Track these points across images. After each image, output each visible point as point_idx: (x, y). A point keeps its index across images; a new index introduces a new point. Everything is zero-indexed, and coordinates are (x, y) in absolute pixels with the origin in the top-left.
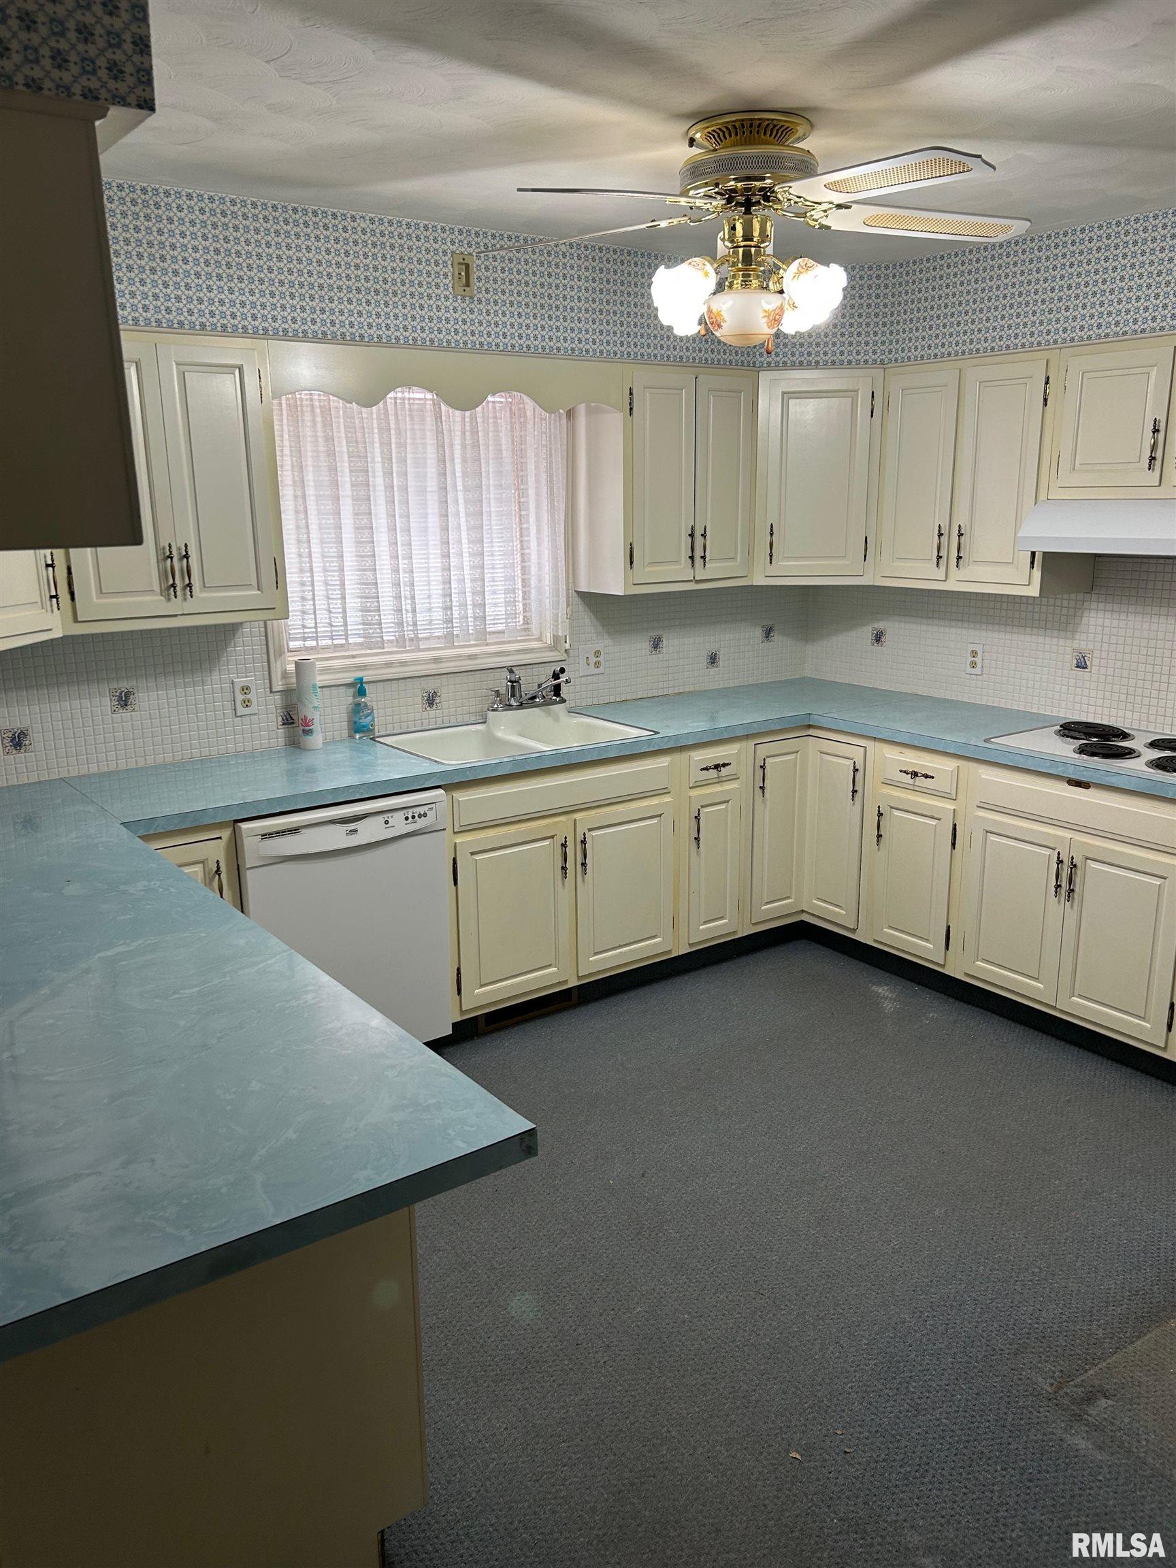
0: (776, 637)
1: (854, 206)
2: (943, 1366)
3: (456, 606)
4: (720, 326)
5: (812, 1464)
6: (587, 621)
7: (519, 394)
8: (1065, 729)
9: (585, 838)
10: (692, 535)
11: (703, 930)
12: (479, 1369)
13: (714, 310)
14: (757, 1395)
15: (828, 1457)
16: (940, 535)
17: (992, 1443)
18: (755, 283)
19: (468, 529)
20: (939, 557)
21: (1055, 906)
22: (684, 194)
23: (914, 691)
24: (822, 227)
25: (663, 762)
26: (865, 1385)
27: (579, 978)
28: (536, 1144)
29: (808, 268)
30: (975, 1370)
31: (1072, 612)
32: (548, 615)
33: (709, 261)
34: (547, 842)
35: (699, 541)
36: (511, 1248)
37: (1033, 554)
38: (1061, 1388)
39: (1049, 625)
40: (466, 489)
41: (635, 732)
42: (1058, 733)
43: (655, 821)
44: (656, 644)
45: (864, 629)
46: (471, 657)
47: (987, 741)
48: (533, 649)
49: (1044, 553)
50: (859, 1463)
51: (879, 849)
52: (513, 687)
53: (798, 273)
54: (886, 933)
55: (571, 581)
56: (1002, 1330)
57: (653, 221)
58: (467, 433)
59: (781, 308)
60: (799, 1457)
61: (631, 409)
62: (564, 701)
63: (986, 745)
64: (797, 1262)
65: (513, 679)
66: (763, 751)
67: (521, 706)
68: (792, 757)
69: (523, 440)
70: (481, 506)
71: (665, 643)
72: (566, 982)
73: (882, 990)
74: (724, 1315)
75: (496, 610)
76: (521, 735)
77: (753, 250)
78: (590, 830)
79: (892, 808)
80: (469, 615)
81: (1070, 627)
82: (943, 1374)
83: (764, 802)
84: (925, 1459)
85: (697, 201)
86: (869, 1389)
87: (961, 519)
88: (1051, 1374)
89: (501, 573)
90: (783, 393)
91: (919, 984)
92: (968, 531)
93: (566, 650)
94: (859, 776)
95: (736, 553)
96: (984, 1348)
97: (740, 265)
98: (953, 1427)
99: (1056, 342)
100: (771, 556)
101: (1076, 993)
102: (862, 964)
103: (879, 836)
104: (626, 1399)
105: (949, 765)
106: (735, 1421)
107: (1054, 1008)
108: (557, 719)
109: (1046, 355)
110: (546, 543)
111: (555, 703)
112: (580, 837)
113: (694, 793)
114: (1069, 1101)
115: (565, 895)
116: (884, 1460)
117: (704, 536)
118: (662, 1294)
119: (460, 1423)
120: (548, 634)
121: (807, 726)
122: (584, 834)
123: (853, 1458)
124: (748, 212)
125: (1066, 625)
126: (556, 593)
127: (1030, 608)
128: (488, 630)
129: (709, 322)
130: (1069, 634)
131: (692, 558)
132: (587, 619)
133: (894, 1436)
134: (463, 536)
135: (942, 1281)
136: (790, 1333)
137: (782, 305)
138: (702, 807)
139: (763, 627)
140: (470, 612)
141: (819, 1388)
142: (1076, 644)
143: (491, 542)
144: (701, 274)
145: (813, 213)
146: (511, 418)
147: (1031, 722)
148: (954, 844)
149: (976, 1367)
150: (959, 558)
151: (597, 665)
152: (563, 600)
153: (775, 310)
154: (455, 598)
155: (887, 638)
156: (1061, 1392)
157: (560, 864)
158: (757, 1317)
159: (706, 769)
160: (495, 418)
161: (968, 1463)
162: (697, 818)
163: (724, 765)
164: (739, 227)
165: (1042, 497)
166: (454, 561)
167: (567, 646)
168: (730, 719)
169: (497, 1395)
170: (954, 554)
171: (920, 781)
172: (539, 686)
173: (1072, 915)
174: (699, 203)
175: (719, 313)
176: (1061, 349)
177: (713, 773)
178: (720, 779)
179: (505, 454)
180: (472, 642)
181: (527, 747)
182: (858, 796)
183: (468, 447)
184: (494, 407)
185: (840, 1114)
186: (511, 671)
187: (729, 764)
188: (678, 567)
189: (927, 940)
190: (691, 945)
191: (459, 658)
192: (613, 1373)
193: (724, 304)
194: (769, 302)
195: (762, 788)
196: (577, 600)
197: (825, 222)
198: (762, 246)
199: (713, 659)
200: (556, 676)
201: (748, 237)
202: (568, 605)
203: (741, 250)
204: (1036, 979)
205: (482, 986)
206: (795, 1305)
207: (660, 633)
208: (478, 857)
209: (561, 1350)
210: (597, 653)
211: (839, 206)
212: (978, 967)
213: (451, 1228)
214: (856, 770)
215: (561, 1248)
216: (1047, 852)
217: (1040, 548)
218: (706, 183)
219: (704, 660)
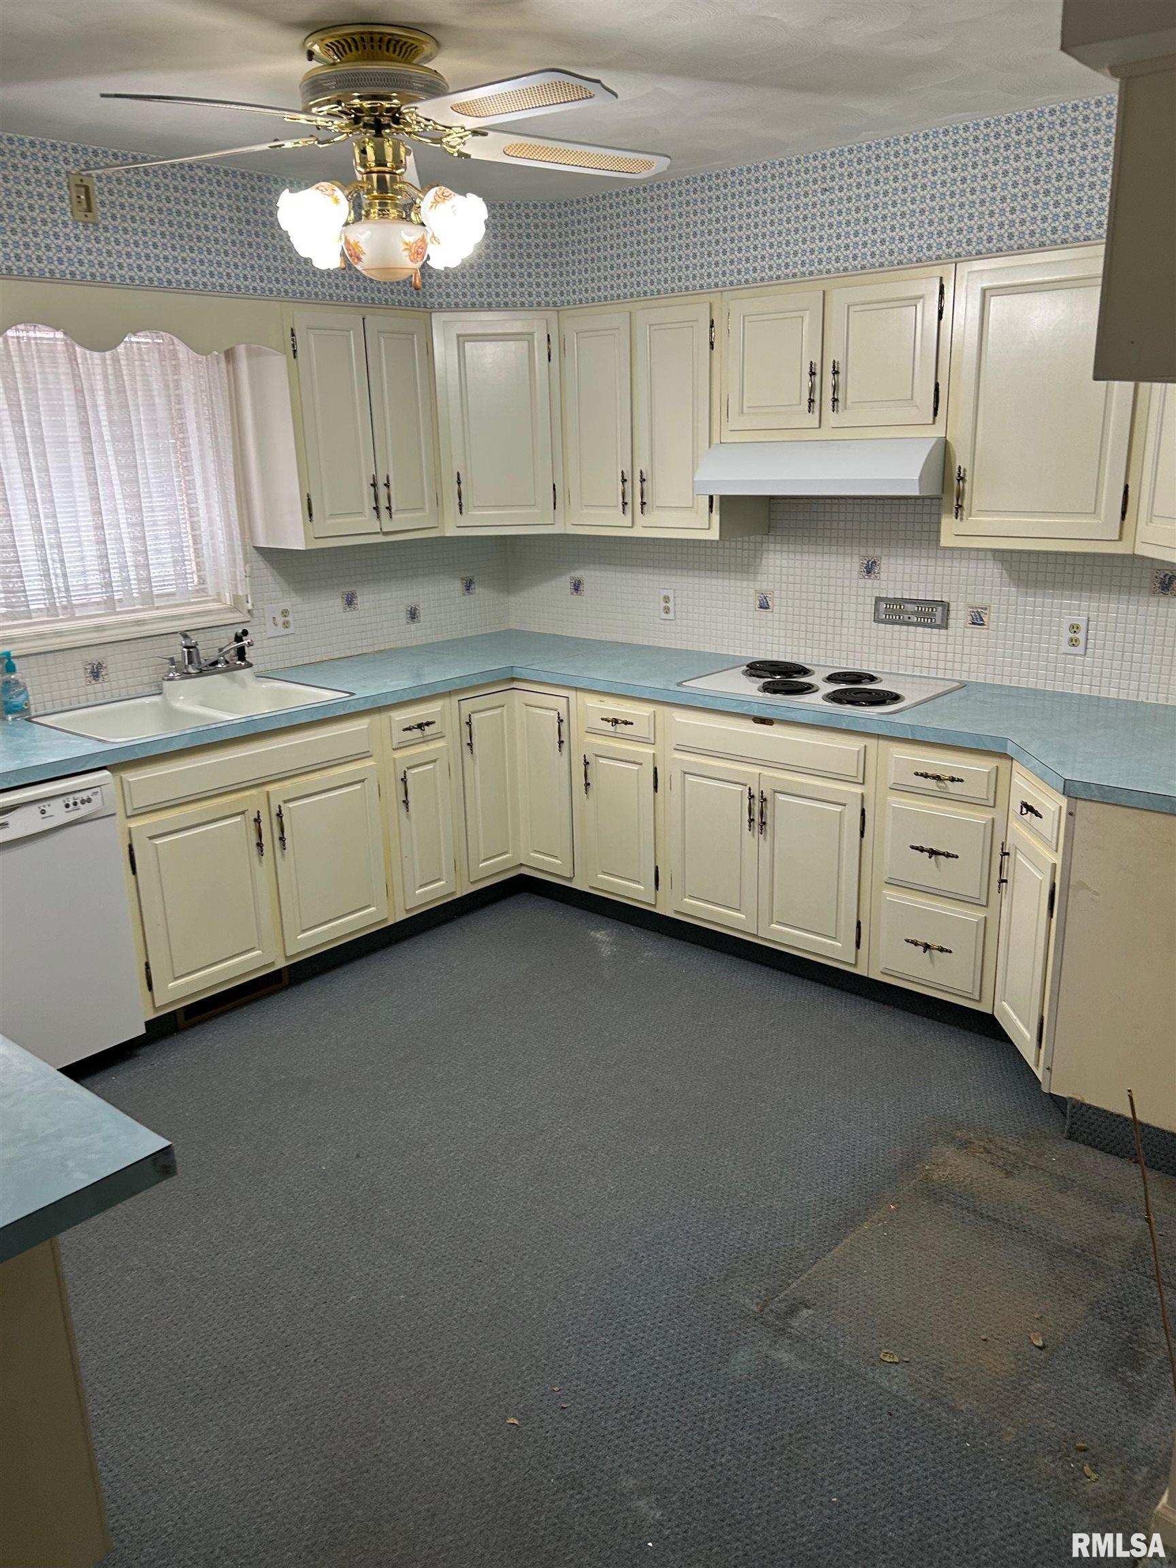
0: (478, 590)
1: (491, 133)
2: (657, 1304)
3: (114, 568)
4: (359, 259)
5: (529, 1427)
6: (270, 579)
7: (168, 335)
8: (751, 668)
9: (280, 811)
10: (374, 485)
11: (420, 894)
12: (177, 1392)
13: (352, 241)
14: (475, 1366)
15: (545, 1416)
16: (624, 481)
17: (703, 1371)
18: (393, 213)
19: (121, 482)
20: (625, 504)
21: (750, 839)
22: (307, 111)
23: (614, 639)
24: (461, 154)
25: (362, 724)
26: (582, 1336)
27: (287, 958)
28: (174, 1161)
29: (445, 197)
30: (687, 1303)
31: (752, 553)
32: (225, 574)
33: (339, 187)
34: (238, 819)
35: (382, 491)
36: (213, 1255)
37: (711, 498)
38: (766, 1306)
39: (733, 567)
40: (114, 439)
41: (329, 695)
42: (745, 673)
43: (358, 787)
44: (350, 601)
45: (563, 578)
46: (139, 623)
47: (679, 684)
48: (211, 611)
49: (722, 497)
50: (576, 1417)
51: (588, 798)
52: (189, 653)
53: (436, 202)
54: (601, 878)
55: (247, 536)
56: (712, 1258)
57: (276, 140)
58: (111, 378)
59: (423, 240)
60: (516, 1422)
61: (295, 351)
62: (250, 665)
63: (678, 689)
64: (515, 1223)
65: (189, 644)
66: (467, 707)
67: (201, 673)
68: (498, 711)
69: (177, 385)
70: (135, 458)
71: (359, 600)
72: (272, 964)
73: (600, 935)
74: (441, 1289)
75: (162, 570)
76: (203, 704)
77: (388, 176)
78: (285, 802)
79: (597, 756)
80: (131, 577)
81: (752, 569)
82: (657, 1312)
83: (473, 759)
84: (639, 1400)
85: (319, 118)
86: (586, 1340)
87: (642, 464)
88: (757, 1293)
89: (165, 530)
90: (459, 336)
91: (633, 924)
92: (650, 477)
93: (249, 611)
94: (564, 726)
95: (424, 503)
96: (696, 1279)
97: (375, 193)
98: (667, 1363)
99: (716, 285)
100: (460, 506)
101: (775, 920)
102: (581, 911)
103: (587, 785)
104: (338, 1395)
105: (645, 710)
106: (451, 1398)
107: (756, 936)
108: (243, 685)
109: (707, 298)
110: (215, 496)
111: (241, 668)
112: (275, 811)
113: (398, 755)
114: (773, 1024)
115: (263, 871)
116: (601, 1409)
117: (387, 485)
118: (377, 1278)
119: (154, 1456)
120: (227, 595)
121: (510, 680)
122: (280, 807)
123: (570, 1413)
124: (378, 134)
125: (746, 567)
126: (231, 549)
127: (715, 551)
128: (156, 592)
129: (350, 255)
130: (752, 576)
131: (376, 509)
132: (267, 575)
133: (610, 1382)
134: (116, 492)
135: (657, 1219)
136: (508, 1297)
137: (423, 237)
138: (408, 768)
139: (462, 579)
140: (132, 575)
141: (536, 1347)
142: (758, 585)
143: (150, 497)
144: (330, 200)
145: (449, 139)
146: (161, 360)
147: (718, 663)
148: (656, 788)
149: (688, 1299)
150: (643, 504)
151: (286, 625)
152: (240, 557)
153: (416, 243)
154: (112, 559)
155: (586, 586)
156: (766, 1310)
157: (254, 839)
158: (474, 1286)
159: (409, 729)
160: (142, 360)
161: (680, 1396)
162: (404, 780)
163: (428, 724)
164: (370, 151)
165: (716, 440)
166: (107, 519)
167: (250, 606)
168: (434, 675)
169: (197, 1417)
170: (638, 500)
171: (621, 728)
172: (220, 650)
173: (765, 846)
174: (321, 121)
175: (356, 244)
176: (721, 292)
177: (417, 733)
178: (426, 739)
179: (157, 400)
180: (138, 607)
181: (209, 718)
182: (565, 746)
183: (113, 392)
184: (139, 349)
185: (559, 1064)
186: (186, 637)
187: (433, 723)
188: (363, 518)
189: (638, 882)
190: (407, 911)
191: (125, 624)
192: (324, 1370)
193: (361, 234)
194: (408, 234)
195: (470, 745)
196: (256, 556)
197: (464, 150)
198: (398, 172)
199: (413, 615)
200: (238, 639)
201: (381, 162)
202: (246, 562)
203: (375, 176)
204: (738, 910)
205: (176, 979)
206: (513, 1266)
207: (353, 589)
208: (158, 842)
209: (268, 1355)
210: (285, 613)
211: (475, 133)
212: (687, 903)
213: (147, 1243)
214: (561, 721)
215: (269, 1246)
216: (739, 788)
217: (717, 492)
218: (329, 100)
219: (403, 616)
